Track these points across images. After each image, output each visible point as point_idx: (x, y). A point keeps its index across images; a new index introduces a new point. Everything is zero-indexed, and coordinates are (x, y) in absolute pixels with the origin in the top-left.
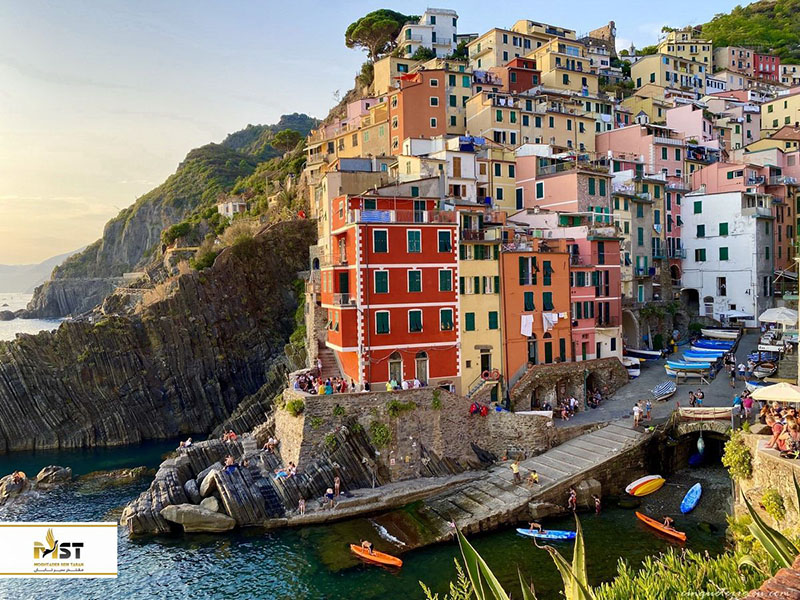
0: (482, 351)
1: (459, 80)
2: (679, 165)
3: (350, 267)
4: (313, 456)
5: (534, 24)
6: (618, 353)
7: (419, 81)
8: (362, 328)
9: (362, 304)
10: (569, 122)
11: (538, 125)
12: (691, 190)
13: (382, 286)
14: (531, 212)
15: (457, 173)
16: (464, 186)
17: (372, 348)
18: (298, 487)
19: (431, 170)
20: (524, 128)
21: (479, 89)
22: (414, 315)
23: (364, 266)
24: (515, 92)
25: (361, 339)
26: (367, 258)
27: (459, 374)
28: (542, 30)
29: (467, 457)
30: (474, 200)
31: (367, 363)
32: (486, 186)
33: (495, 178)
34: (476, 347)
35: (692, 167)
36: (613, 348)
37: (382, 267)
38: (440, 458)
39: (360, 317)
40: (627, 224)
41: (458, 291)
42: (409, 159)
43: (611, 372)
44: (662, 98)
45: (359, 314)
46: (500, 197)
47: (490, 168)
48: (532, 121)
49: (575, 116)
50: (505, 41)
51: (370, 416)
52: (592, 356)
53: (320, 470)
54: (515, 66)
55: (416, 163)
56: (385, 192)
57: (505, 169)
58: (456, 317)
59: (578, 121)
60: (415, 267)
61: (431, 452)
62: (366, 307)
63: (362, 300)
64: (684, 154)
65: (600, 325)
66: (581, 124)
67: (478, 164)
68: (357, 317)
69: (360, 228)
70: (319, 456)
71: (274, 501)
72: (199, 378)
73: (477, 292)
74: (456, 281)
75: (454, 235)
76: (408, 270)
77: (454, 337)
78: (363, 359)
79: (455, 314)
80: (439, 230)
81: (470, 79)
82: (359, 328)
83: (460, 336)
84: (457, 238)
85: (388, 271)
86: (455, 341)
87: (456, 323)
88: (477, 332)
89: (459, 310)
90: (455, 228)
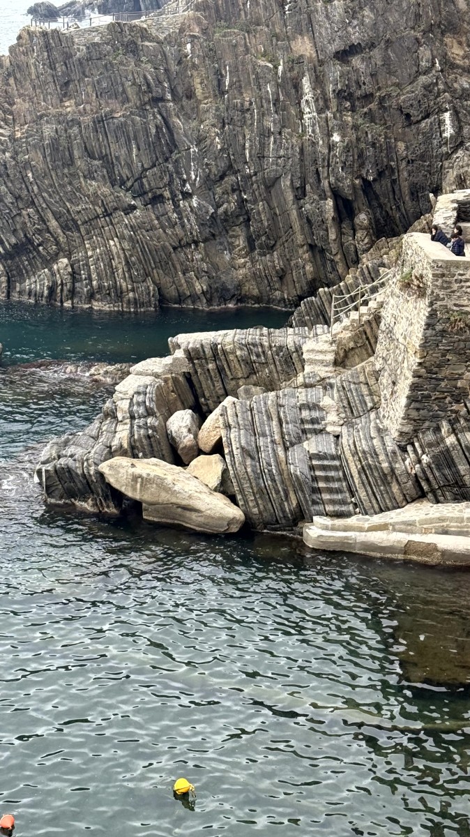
18: (393, 470)
53: (450, 440)
70: (455, 407)
71: (338, 491)
72: (288, 183)
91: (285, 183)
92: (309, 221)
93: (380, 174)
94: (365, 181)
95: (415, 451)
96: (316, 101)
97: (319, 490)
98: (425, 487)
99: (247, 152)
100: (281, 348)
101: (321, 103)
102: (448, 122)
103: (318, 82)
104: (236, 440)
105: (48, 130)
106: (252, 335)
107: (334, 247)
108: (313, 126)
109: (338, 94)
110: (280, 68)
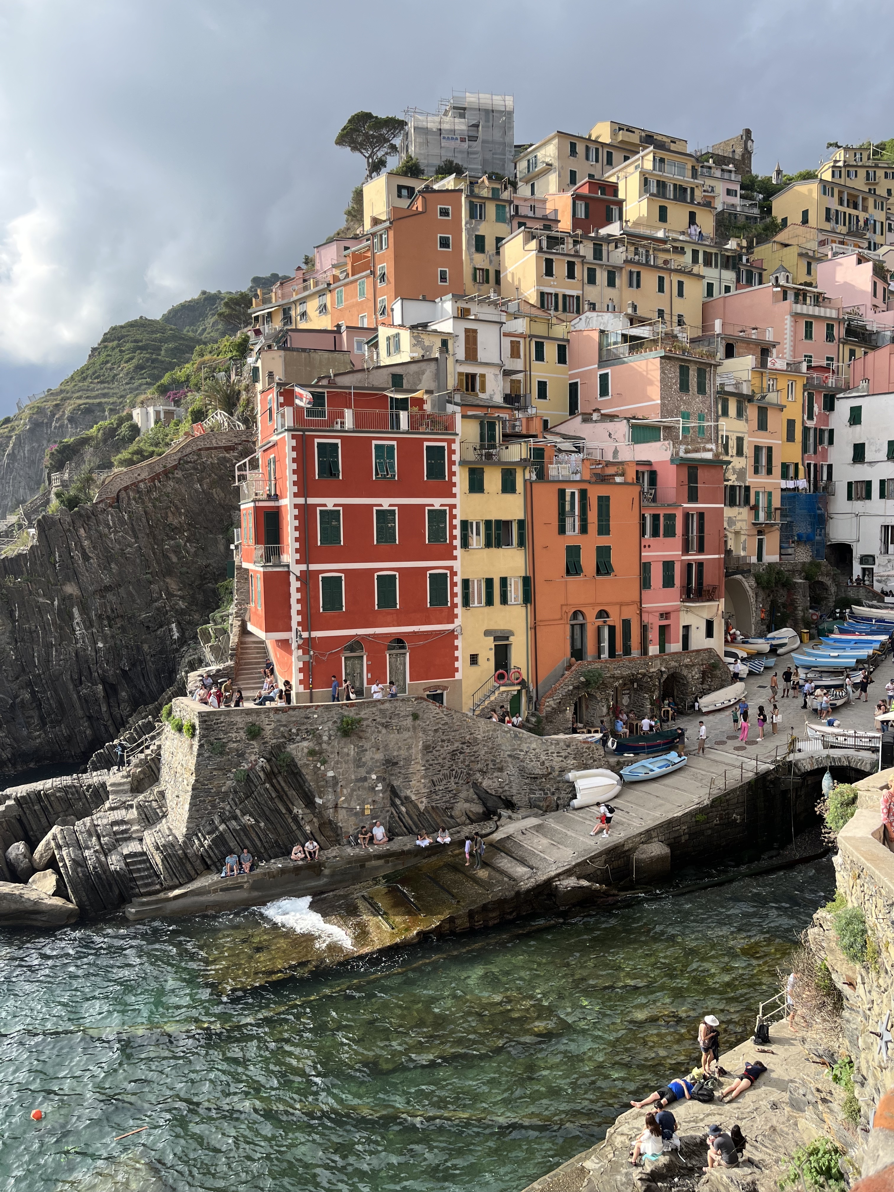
0: (496, 639)
1: (490, 211)
2: (831, 349)
3: (280, 503)
4: (214, 806)
5: (622, 128)
6: (717, 643)
7: (420, 209)
8: (299, 601)
9: (298, 562)
10: (661, 280)
11: (611, 283)
12: (847, 389)
13: (330, 534)
14: (587, 419)
15: (471, 354)
16: (483, 376)
17: (316, 634)
18: (185, 854)
19: (427, 348)
20: (589, 288)
22: (387, 582)
23: (301, 501)
25: (296, 619)
26: (306, 487)
27: (458, 676)
28: (635, 138)
29: (467, 805)
30: (499, 399)
31: (306, 658)
32: (520, 377)
33: (536, 364)
34: (487, 633)
35: (852, 353)
36: (710, 633)
37: (330, 503)
38: (422, 807)
39: (295, 584)
40: (740, 440)
41: (457, 542)
42: (393, 331)
43: (704, 673)
44: (814, 245)
45: (292, 578)
46: (542, 393)
47: (527, 348)
48: (601, 276)
49: (671, 270)
50: (573, 152)
51: (305, 744)
52: (675, 647)
53: (222, 827)
54: (585, 191)
56: (344, 381)
57: (551, 351)
58: (454, 584)
59: (676, 278)
60: (386, 503)
61: (407, 798)
62: (303, 567)
63: (298, 556)
64: (839, 332)
65: (688, 599)
66: (681, 284)
67: (507, 342)
68: (289, 584)
69: (293, 437)
70: (222, 805)
71: (147, 877)
72: (69, 677)
73: (488, 545)
74: (455, 527)
75: (452, 452)
76: (375, 508)
77: (451, 617)
78: (300, 652)
79: (452, 579)
80: (426, 444)
81: (507, 209)
82: (293, 601)
83: (460, 616)
84: (456, 457)
85: (341, 508)
86: (453, 622)
87: (454, 595)
88: (488, 608)
89: (459, 573)
90: (454, 441)
91: (66, 677)
92: (86, 701)
93: (133, 665)
94: (123, 671)
95: (199, 839)
96: (84, 623)
97: (134, 879)
98: (209, 862)
99: (36, 659)
100: (89, 786)
101: (88, 623)
103: (84, 610)
104: (66, 855)
106: (66, 780)
107: (106, 716)
108: (83, 638)
109: (100, 617)
110: (56, 603)
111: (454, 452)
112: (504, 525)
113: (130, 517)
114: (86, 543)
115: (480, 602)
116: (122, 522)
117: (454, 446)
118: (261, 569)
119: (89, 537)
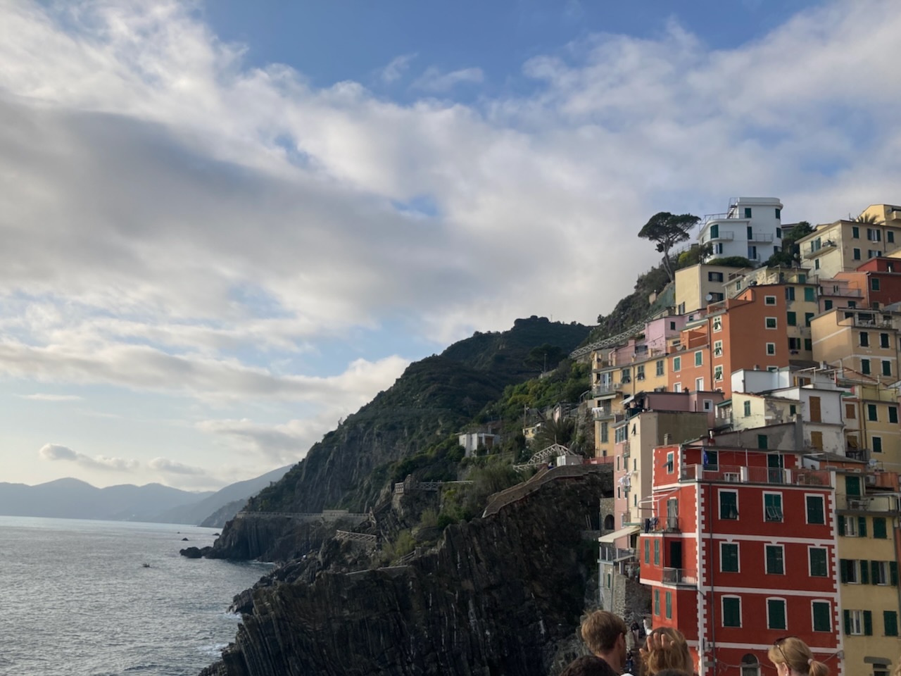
0: (875, 666)
1: (800, 293)
3: (687, 535)
5: (894, 209)
7: (749, 299)
8: (705, 616)
9: (705, 584)
13: (730, 563)
15: (816, 417)
17: (720, 645)
19: (779, 413)
21: (829, 306)
22: (776, 607)
23: (707, 536)
24: (881, 306)
25: (702, 631)
26: (710, 524)
30: (841, 452)
31: (711, 665)
32: (856, 434)
33: (870, 423)
34: (867, 660)
37: (730, 539)
39: (701, 603)
41: (837, 577)
42: (747, 398)
45: (699, 597)
46: (878, 449)
47: (862, 411)
50: (856, 235)
54: (874, 267)
55: (758, 404)
56: (722, 440)
57: (882, 413)
58: (835, 614)
60: (774, 541)
62: (709, 588)
63: (704, 579)
67: (844, 404)
68: (696, 602)
69: (702, 487)
72: (465, 657)
73: (865, 581)
74: (834, 564)
75: (828, 502)
76: (765, 545)
77: (833, 643)
78: (707, 658)
79: (833, 609)
80: (806, 495)
81: (815, 291)
82: (700, 615)
83: (841, 641)
84: (833, 507)
85: (738, 543)
86: (836, 647)
87: (835, 623)
88: (865, 638)
89: (839, 604)
90: (830, 493)
91: (463, 657)
94: (504, 657)
96: (476, 613)
99: (443, 640)
101: (479, 614)
102: (542, 625)
103: (477, 604)
105: (336, 626)
108: (475, 626)
109: (487, 610)
110: (457, 595)
111: (830, 502)
112: (877, 565)
113: (508, 530)
114: (478, 549)
115: (858, 631)
116: (502, 533)
117: (832, 498)
118: (675, 588)
119: (480, 544)
